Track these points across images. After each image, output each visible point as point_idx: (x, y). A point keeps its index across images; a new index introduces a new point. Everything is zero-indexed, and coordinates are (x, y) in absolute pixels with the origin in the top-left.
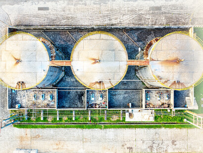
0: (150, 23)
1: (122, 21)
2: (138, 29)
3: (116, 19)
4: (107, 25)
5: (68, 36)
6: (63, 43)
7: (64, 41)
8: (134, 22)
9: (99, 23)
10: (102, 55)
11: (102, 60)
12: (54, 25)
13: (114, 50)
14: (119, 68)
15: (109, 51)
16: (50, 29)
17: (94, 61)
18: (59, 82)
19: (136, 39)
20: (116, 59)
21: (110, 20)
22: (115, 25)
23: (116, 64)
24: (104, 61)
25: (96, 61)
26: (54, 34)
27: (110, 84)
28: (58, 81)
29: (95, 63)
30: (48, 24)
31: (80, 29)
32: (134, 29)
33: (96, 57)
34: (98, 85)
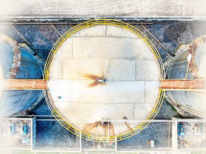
0: (184, 13)
1: (139, 9)
2: (165, 22)
3: (129, 6)
4: (116, 15)
5: (52, 33)
6: (45, 43)
7: (46, 40)
8: (158, 11)
9: (102, 12)
10: (109, 67)
11: (109, 77)
12: (31, 15)
13: (133, 59)
14: (145, 94)
15: (124, 61)
16: (24, 21)
17: (93, 81)
18: (37, 107)
19: (162, 37)
20: (138, 75)
21: (121, 7)
22: (128, 14)
23: (138, 86)
24: (113, 81)
25: (98, 80)
26: (31, 29)
27: (125, 126)
28: (36, 104)
29: (95, 84)
30: (21, 13)
31: (73, 22)
32: (159, 22)
33: (98, 73)
34: (100, 129)
